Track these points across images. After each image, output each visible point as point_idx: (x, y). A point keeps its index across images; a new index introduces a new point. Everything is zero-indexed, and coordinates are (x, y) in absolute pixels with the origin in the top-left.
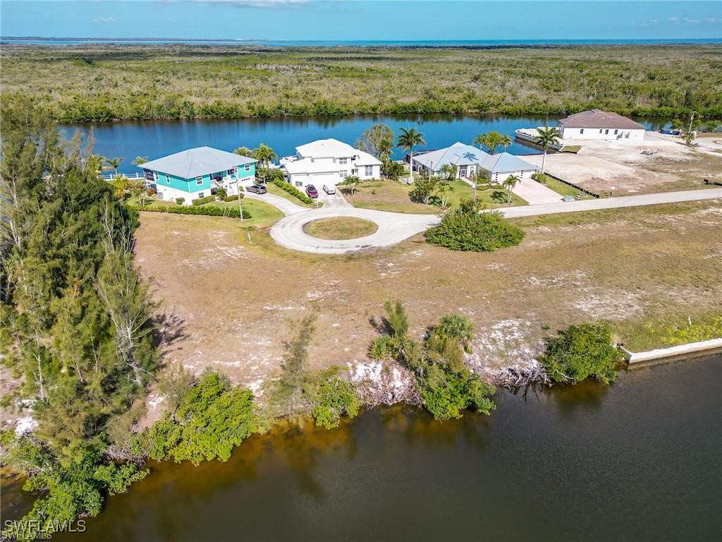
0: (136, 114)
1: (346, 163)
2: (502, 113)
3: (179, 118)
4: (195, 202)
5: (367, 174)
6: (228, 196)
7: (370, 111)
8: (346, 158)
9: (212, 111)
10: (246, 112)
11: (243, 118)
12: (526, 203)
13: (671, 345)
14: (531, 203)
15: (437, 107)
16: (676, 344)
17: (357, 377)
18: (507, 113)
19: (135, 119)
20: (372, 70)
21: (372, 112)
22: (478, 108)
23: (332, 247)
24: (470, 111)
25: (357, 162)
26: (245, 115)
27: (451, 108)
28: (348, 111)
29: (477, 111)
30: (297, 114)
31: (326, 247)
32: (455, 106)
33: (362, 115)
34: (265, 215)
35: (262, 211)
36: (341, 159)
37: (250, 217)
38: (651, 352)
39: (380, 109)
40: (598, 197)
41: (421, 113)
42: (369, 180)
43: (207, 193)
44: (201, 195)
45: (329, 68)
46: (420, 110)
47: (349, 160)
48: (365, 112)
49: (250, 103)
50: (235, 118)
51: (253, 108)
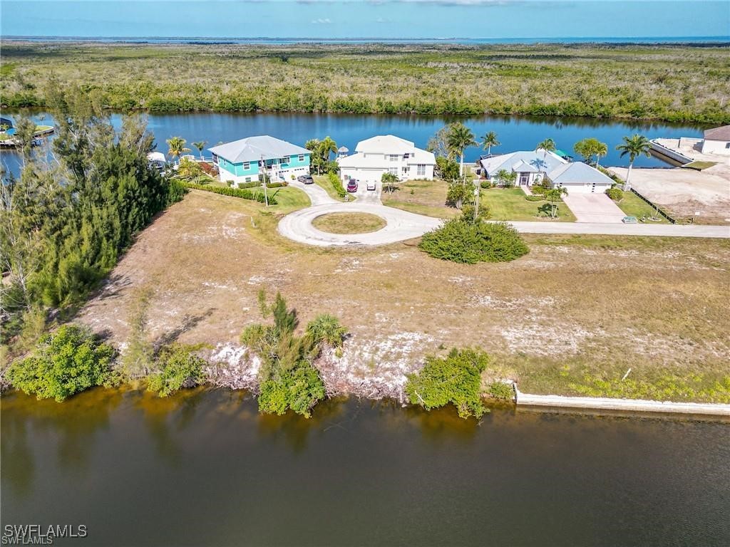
0: (276, 106)
1: (396, 160)
2: (661, 120)
3: (312, 112)
4: (241, 186)
5: (419, 173)
6: (271, 182)
7: (502, 111)
8: (396, 156)
9: (342, 106)
10: (374, 107)
11: (370, 113)
12: (573, 220)
13: (578, 395)
14: (580, 219)
15: (581, 110)
16: (584, 395)
17: (216, 357)
18: (666, 120)
19: (275, 110)
20: (546, 69)
21: (504, 113)
22: (632, 112)
23: (321, 240)
24: (620, 116)
25: (410, 160)
26: (372, 111)
27: (596, 113)
28: (478, 111)
29: (630, 116)
30: (424, 111)
31: (316, 239)
32: (602, 110)
33: (494, 115)
34: (292, 203)
35: (292, 199)
36: (391, 156)
37: (276, 204)
38: (544, 396)
39: (515, 109)
40: (673, 222)
41: (560, 116)
42: (419, 180)
43: (255, 179)
44: (249, 180)
45: (501, 66)
46: (559, 113)
47: (400, 158)
48: (497, 112)
49: (379, 99)
50: (362, 113)
51: (381, 104)
